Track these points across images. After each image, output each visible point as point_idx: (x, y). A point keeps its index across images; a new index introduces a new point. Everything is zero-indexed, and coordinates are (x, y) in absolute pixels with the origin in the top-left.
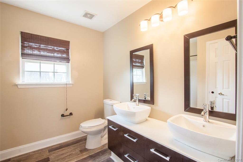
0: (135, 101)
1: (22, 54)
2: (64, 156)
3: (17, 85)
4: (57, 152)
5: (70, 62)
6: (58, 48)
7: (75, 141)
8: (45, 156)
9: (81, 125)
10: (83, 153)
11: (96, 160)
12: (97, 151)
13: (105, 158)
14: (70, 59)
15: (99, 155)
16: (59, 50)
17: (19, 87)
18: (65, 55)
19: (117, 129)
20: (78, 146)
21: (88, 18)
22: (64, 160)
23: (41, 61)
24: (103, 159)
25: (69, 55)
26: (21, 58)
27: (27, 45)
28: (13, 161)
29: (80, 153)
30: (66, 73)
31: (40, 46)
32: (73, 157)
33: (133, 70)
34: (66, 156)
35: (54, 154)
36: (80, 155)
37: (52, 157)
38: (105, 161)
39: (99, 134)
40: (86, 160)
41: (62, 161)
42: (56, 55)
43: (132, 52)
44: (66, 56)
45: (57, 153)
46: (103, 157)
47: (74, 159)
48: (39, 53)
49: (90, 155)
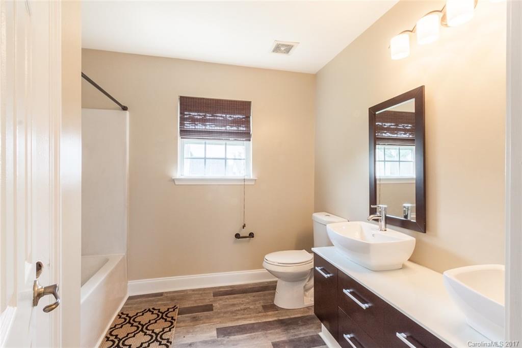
0: (377, 220)
1: (181, 131)
2: (235, 309)
3: (173, 180)
4: (226, 299)
5: (251, 140)
6: (232, 116)
7: (257, 286)
8: (207, 301)
9: (267, 257)
10: (267, 312)
11: (288, 331)
12: (294, 315)
13: (307, 333)
14: (251, 133)
15: (298, 324)
16: (233, 120)
17: (177, 183)
18: (243, 127)
19: (331, 275)
20: (261, 297)
21: (282, 52)
22: (234, 316)
23: (207, 141)
24: (304, 334)
25: (250, 127)
26: (179, 138)
27: (188, 116)
28: (166, 297)
29: (263, 311)
30: (244, 159)
31: (205, 116)
32: (250, 314)
33: (375, 149)
34: (239, 310)
35: (221, 302)
36: (262, 314)
37: (216, 305)
38: (307, 338)
39: (301, 280)
40: (272, 326)
41: (231, 315)
42: (228, 128)
43: (373, 111)
44: (244, 129)
45: (226, 301)
46: (304, 330)
47: (251, 318)
48: (204, 127)
49: (280, 318)
